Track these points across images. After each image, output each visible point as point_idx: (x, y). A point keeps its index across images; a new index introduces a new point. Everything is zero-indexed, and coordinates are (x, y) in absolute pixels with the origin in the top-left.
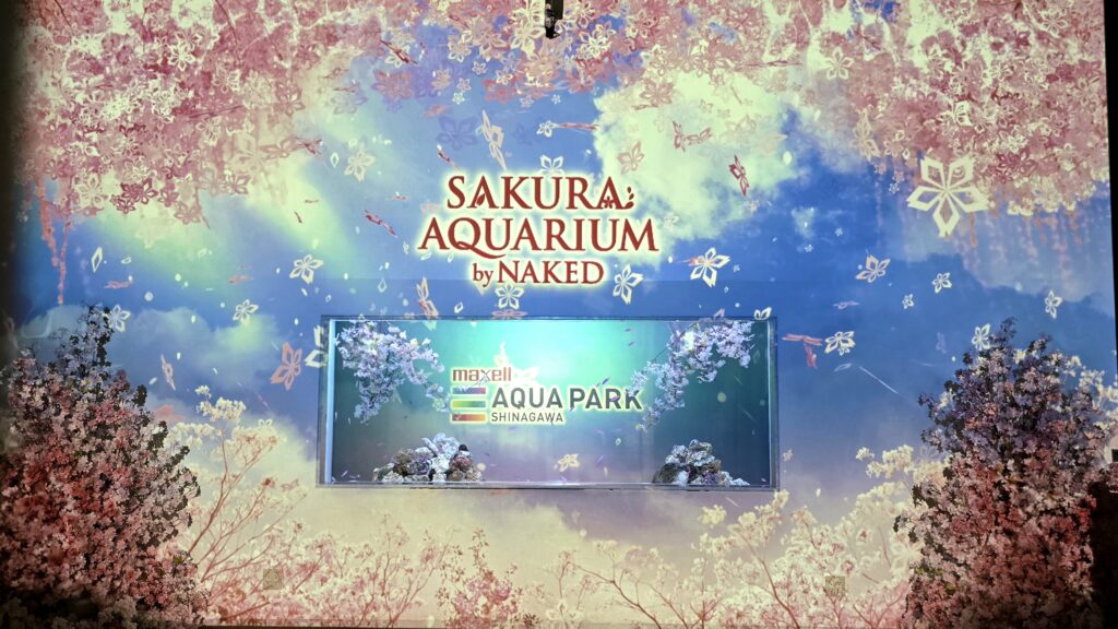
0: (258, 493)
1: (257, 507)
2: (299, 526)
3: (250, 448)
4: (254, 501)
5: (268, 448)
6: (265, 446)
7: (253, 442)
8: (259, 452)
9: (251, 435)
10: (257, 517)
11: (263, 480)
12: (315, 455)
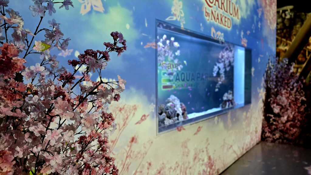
0: (128, 149)
1: (128, 160)
2: (150, 164)
3: (121, 117)
4: (125, 157)
5: (132, 115)
6: (130, 113)
7: (123, 112)
8: (127, 118)
9: (121, 106)
10: (128, 168)
11: (130, 140)
12: (155, 116)
